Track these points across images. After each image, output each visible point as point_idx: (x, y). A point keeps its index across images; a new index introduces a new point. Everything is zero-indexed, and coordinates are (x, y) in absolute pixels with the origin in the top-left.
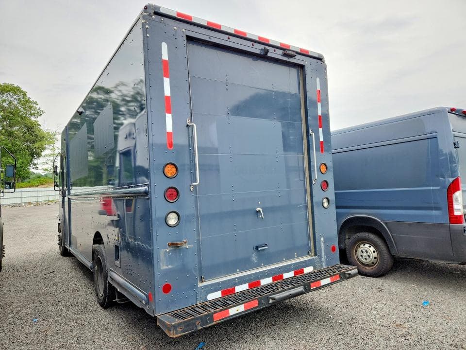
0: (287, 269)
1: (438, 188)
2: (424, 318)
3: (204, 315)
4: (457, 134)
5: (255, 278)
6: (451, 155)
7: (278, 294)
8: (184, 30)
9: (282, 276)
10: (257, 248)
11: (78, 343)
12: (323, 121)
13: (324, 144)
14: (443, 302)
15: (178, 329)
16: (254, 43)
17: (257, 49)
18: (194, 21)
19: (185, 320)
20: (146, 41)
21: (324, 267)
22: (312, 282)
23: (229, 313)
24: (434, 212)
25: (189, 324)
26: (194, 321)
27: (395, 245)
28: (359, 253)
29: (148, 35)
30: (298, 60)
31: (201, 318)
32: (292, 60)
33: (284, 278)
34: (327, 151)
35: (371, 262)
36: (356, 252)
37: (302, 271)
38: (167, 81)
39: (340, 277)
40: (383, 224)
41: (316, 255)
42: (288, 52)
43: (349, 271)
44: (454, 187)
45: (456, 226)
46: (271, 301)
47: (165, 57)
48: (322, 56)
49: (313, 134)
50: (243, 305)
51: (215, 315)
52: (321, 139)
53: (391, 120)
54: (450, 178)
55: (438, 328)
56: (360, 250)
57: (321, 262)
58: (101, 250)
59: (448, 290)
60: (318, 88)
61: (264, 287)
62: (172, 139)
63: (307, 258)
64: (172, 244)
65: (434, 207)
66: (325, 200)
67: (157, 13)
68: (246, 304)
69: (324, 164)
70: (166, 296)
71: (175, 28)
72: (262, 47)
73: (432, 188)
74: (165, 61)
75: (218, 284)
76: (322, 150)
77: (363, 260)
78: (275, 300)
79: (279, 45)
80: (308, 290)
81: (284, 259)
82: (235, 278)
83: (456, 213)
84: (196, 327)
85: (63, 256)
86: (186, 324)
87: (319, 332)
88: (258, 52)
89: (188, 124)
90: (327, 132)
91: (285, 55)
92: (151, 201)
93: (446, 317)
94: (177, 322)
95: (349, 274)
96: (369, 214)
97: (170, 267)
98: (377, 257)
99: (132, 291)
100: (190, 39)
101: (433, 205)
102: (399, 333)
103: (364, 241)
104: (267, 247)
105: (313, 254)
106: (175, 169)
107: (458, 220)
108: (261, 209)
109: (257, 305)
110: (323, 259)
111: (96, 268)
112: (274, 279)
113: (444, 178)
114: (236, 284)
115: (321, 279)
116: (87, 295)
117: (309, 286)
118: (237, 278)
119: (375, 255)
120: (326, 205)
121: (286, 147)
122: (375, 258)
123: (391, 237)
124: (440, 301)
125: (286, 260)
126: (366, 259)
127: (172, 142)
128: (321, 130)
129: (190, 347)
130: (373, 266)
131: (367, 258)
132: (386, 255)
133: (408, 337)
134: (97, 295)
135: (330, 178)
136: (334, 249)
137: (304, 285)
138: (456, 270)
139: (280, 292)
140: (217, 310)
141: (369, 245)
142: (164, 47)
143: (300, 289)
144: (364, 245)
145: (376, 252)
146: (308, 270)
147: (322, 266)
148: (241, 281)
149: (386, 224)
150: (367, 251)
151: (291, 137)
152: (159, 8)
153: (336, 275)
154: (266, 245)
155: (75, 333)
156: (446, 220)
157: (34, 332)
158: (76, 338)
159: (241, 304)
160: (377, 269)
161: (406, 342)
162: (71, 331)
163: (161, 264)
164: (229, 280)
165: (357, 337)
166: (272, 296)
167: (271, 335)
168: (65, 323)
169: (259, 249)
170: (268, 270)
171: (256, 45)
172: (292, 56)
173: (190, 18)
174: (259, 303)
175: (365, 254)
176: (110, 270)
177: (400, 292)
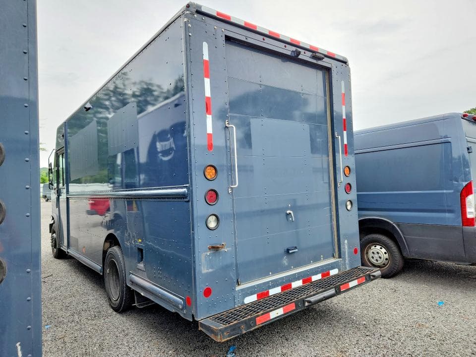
0: (315, 272)
1: (452, 191)
2: (443, 318)
3: (248, 319)
4: (469, 139)
5: (286, 281)
6: (464, 159)
7: (313, 297)
8: (223, 30)
9: (310, 279)
10: (288, 250)
11: (102, 350)
12: (347, 124)
13: (347, 147)
14: (457, 302)
15: (225, 334)
16: (287, 45)
17: (288, 51)
18: (232, 20)
19: (231, 324)
20: (188, 40)
21: (348, 269)
22: (341, 285)
23: (269, 317)
24: (447, 215)
25: (235, 328)
26: (239, 325)
27: (407, 247)
28: (370, 255)
29: (190, 34)
30: (326, 62)
31: (245, 322)
32: (320, 63)
33: (313, 280)
34: (351, 154)
35: (383, 263)
36: (367, 253)
37: (328, 274)
38: (207, 81)
39: (366, 279)
40: (395, 225)
41: (340, 257)
42: (317, 54)
43: (373, 273)
44: (468, 190)
45: (468, 228)
46: (307, 304)
47: (206, 57)
48: (346, 59)
49: (339, 137)
50: (282, 308)
51: (257, 319)
52: (345, 142)
53: (411, 123)
54: (463, 181)
55: (458, 326)
56: (372, 251)
57: (345, 264)
58: (116, 252)
59: (459, 290)
60: (343, 91)
61: (296, 289)
62: (211, 140)
63: (332, 261)
64: (213, 247)
65: (448, 210)
66: (348, 203)
67: (199, 12)
68: (284, 307)
69: (347, 166)
70: (207, 300)
71: (215, 27)
72: (294, 49)
73: (445, 191)
74: (206, 61)
75: (254, 287)
76: (346, 153)
77: (374, 261)
78: (310, 302)
79: (309, 48)
80: (338, 292)
81: (312, 262)
82: (269, 281)
83: (469, 216)
84: (241, 331)
85: (57, 258)
86: (232, 328)
87: (346, 333)
88: (289, 53)
89: (227, 125)
90: (351, 135)
91: (314, 57)
92: (192, 204)
93: (464, 316)
94: (222, 327)
95: (374, 276)
96: (381, 216)
97: (210, 270)
98: (388, 258)
99: (163, 295)
100: (228, 39)
101: (446, 208)
102: (424, 333)
103: (376, 242)
104: (297, 250)
105: (337, 256)
106: (214, 171)
107: (469, 222)
108: (291, 212)
109: (294, 308)
110: (347, 262)
111: (108, 271)
112: (304, 282)
113: (457, 181)
114: (270, 287)
115: (350, 281)
116: (96, 299)
117: (340, 289)
118: (271, 281)
119: (387, 256)
120: (349, 207)
121: (314, 149)
122: (386, 259)
123: (403, 238)
124: (453, 300)
125: (313, 262)
126: (377, 260)
127: (212, 144)
128: (345, 133)
129: (221, 351)
130: (383, 267)
131: (379, 259)
132: (397, 256)
133: (433, 337)
134: (110, 299)
135: (352, 180)
136: (356, 251)
137: (335, 288)
138: (460, 271)
139: (314, 295)
140: (259, 313)
141: (380, 247)
142: (205, 46)
143: (332, 291)
144: (375, 246)
145: (387, 254)
146: (334, 272)
147: (346, 268)
148: (275, 284)
149: (398, 226)
150: (378, 253)
151: (318, 140)
152: (200, 7)
153: (361, 277)
154: (296, 248)
155: (96, 340)
156: (459, 222)
157: (50, 339)
158: (98, 345)
159: (280, 307)
160: (388, 270)
161: (432, 341)
162: (90, 337)
163: (202, 268)
164: (264, 283)
165: (384, 338)
166: (306, 299)
167: (300, 338)
168: (81, 329)
169: (290, 252)
170: (299, 273)
171: (288, 47)
172: (320, 59)
173: (229, 18)
174: (297, 306)
175: (376, 256)
176: (130, 273)
177: (414, 292)
